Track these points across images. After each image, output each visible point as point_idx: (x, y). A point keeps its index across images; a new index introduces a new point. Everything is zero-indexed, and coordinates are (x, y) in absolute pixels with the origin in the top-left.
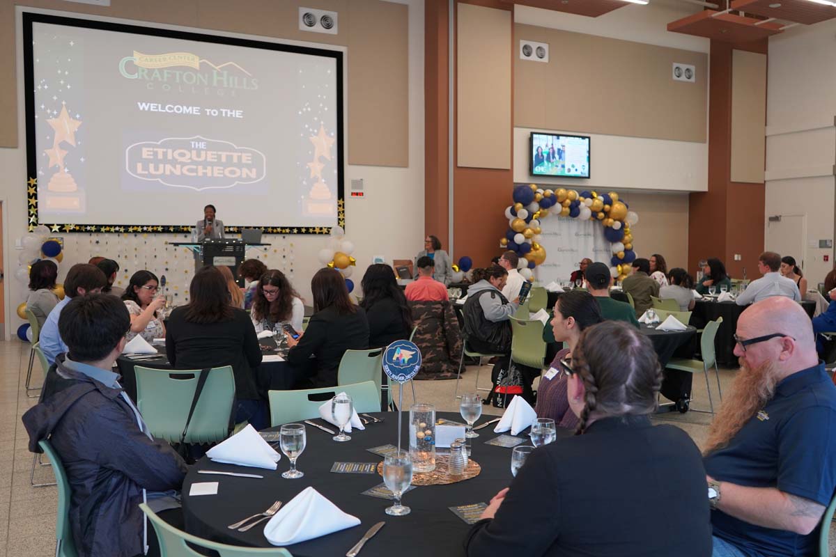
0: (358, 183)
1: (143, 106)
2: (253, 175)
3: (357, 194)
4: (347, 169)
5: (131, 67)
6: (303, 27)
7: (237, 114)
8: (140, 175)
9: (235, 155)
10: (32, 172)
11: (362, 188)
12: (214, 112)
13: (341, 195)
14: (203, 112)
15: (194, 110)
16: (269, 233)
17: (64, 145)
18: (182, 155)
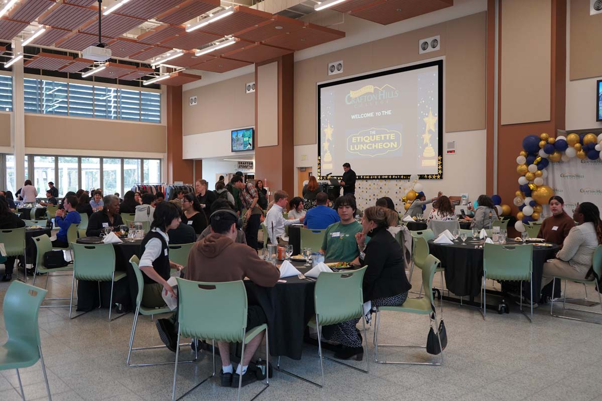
0: (451, 144)
1: (353, 117)
2: (396, 146)
3: (451, 152)
4: (445, 135)
5: (350, 99)
6: (422, 52)
7: (389, 112)
8: (352, 151)
9: (388, 135)
10: (319, 154)
11: (454, 148)
12: (378, 114)
13: (440, 153)
14: (374, 114)
15: (371, 115)
16: (402, 179)
17: (329, 140)
18: (366, 139)
